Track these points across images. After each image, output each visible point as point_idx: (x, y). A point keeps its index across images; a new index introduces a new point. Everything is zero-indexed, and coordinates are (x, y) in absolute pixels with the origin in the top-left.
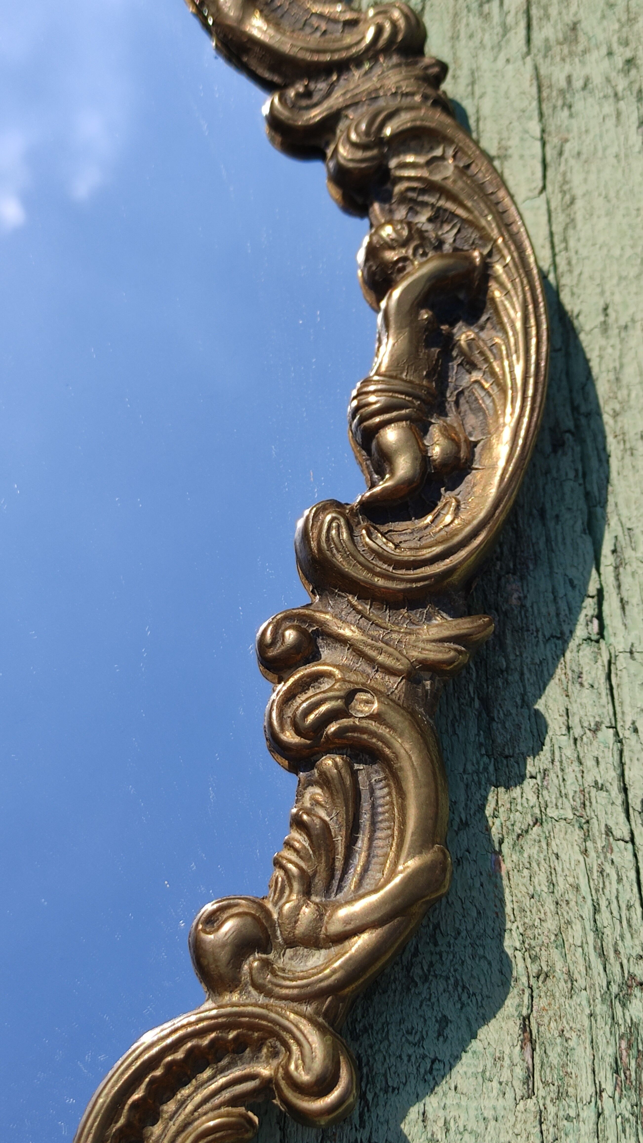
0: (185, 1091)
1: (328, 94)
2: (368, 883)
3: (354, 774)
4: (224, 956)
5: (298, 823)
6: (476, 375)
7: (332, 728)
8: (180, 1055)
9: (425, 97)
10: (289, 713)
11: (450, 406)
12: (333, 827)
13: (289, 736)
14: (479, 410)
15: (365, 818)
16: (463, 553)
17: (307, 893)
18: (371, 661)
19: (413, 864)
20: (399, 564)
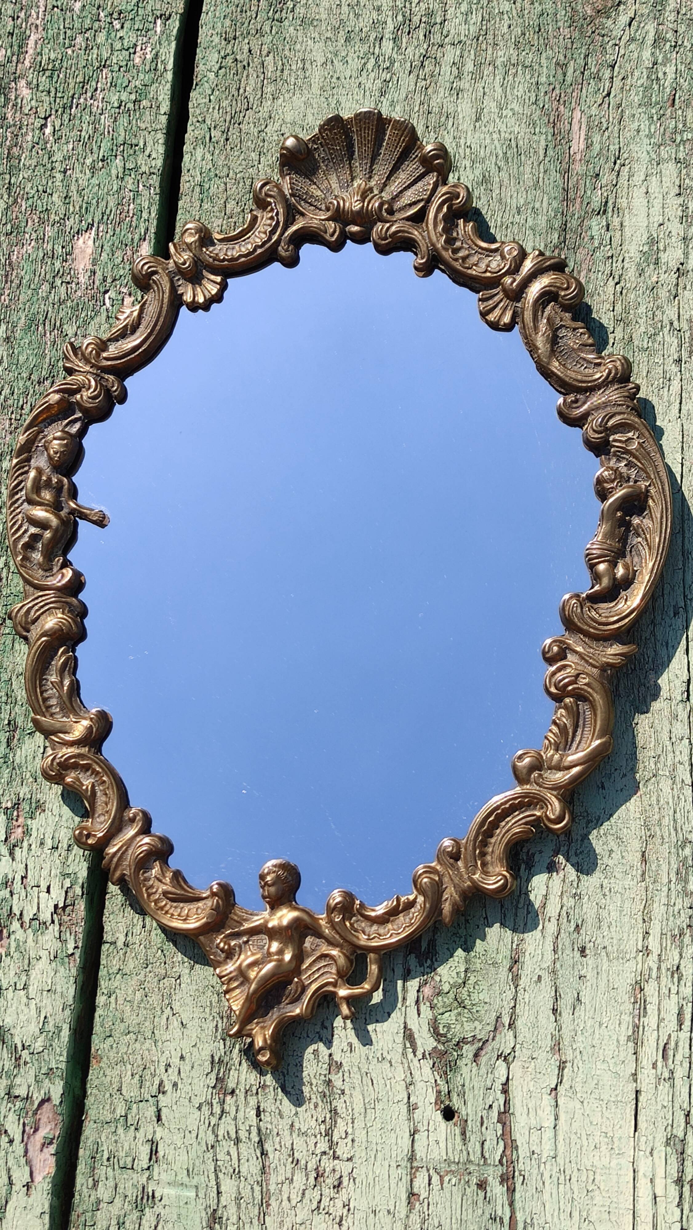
0: (508, 819)
1: (585, 403)
2: (580, 749)
3: (578, 706)
4: (525, 771)
5: (554, 722)
6: (640, 539)
7: (570, 688)
8: (507, 806)
9: (628, 407)
10: (553, 680)
11: (628, 553)
12: (568, 726)
13: (553, 690)
14: (639, 555)
15: (581, 723)
16: (627, 620)
17: (557, 750)
18: (587, 661)
19: (598, 742)
20: (600, 624)
